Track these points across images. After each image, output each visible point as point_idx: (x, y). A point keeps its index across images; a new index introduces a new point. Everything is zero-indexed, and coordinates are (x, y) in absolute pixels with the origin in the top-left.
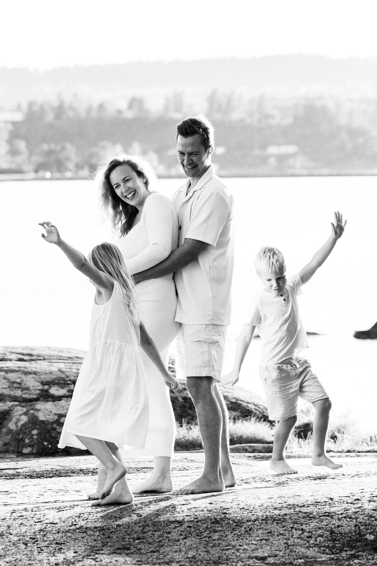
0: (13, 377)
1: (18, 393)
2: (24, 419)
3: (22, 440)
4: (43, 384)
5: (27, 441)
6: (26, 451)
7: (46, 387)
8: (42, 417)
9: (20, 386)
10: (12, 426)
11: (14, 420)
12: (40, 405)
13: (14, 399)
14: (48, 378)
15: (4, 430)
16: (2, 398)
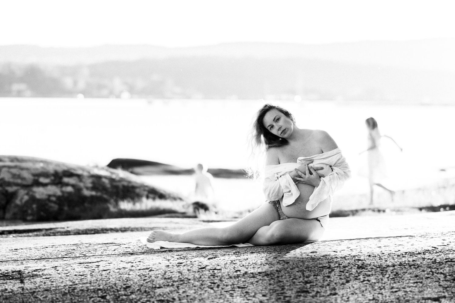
0: (14, 171)
1: (19, 181)
2: (26, 198)
3: (26, 211)
4: (34, 175)
5: (30, 212)
6: (29, 218)
7: (36, 178)
8: (38, 196)
9: (19, 177)
10: (18, 202)
11: (19, 198)
12: (35, 189)
13: (17, 185)
14: (37, 172)
15: (13, 205)
16: (9, 184)
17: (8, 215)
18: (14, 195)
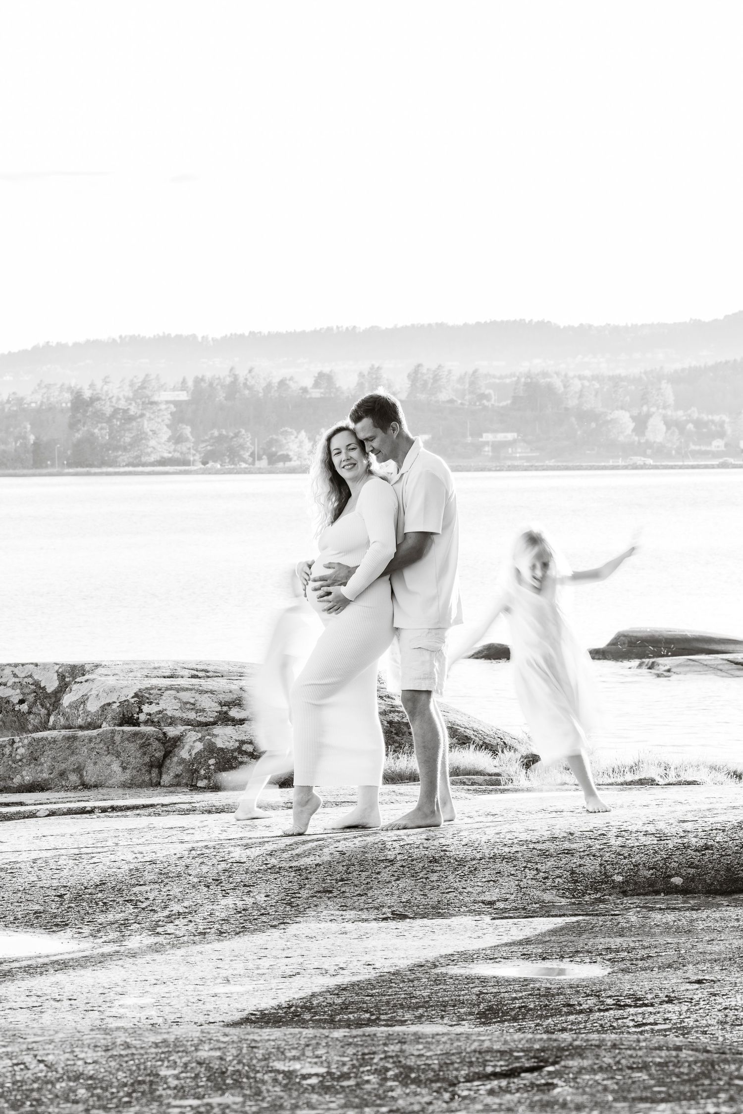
0: (186, 696)
1: (192, 715)
2: (199, 746)
3: (197, 771)
4: (221, 704)
5: (202, 772)
6: (201, 784)
7: (225, 709)
8: (220, 744)
9: (193, 707)
10: (184, 754)
11: (187, 747)
12: (218, 730)
13: (188, 723)
14: (228, 698)
15: (175, 759)
16: (172, 722)
17: (166, 779)
18: (177, 741)
